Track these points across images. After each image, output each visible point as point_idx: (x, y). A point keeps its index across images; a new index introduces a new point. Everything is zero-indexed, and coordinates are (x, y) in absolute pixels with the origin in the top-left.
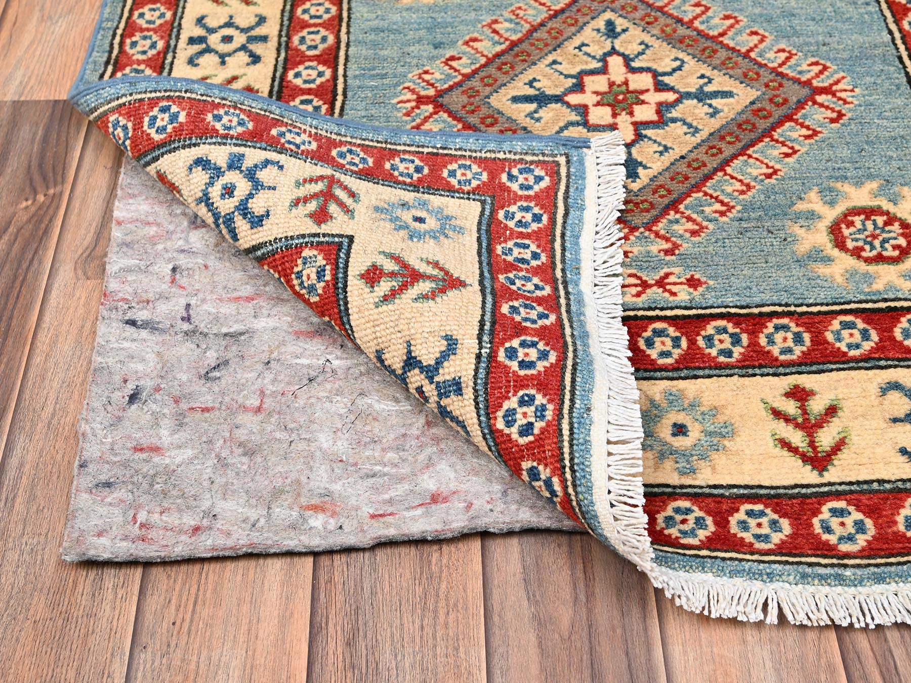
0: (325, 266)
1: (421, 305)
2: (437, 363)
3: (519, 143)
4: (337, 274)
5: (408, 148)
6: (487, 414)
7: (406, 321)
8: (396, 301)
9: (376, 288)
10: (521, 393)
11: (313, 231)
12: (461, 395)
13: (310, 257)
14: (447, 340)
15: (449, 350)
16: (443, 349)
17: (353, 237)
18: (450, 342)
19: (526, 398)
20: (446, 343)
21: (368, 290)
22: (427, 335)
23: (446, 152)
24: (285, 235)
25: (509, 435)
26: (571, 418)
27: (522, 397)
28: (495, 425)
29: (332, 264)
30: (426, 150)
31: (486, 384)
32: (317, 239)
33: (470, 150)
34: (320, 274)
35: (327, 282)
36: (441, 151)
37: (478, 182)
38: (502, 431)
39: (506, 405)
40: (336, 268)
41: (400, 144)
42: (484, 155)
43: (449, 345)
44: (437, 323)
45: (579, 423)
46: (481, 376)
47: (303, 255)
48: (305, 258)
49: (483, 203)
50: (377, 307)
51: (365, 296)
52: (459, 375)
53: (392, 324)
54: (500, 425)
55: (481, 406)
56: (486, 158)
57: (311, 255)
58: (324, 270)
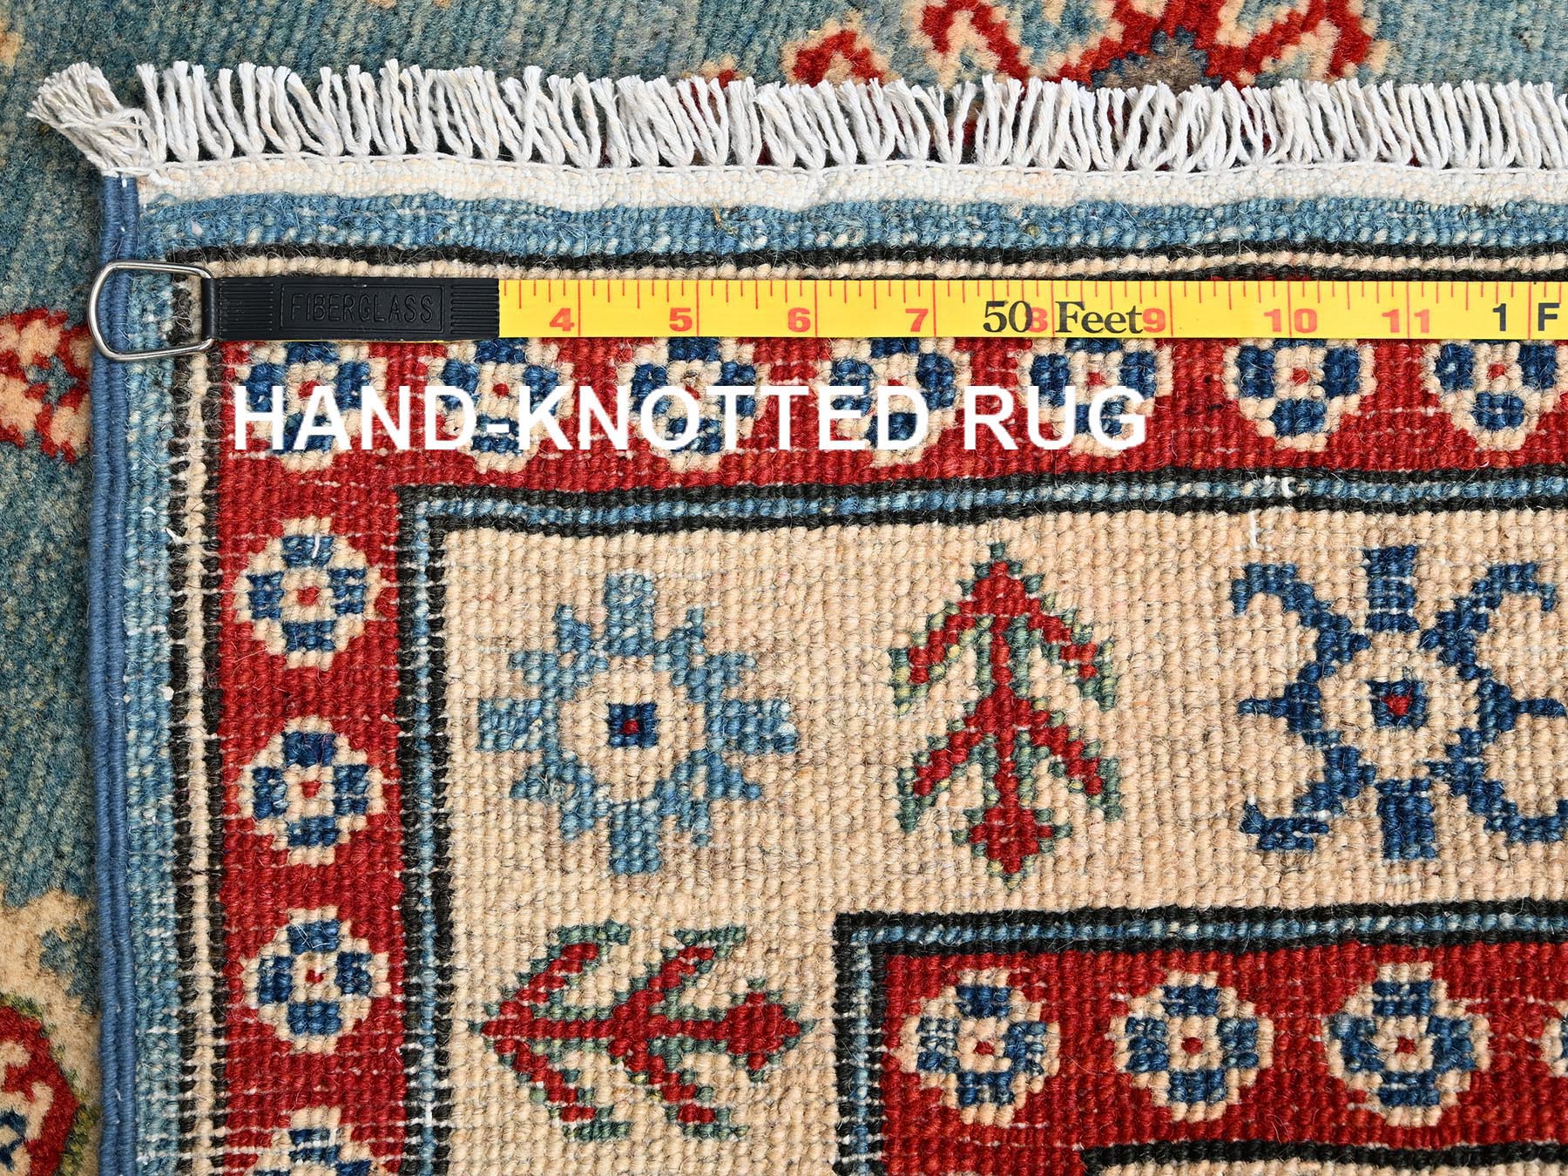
0: (961, 991)
1: (1126, 682)
2: (1316, 622)
3: (135, 418)
4: (996, 946)
5: (199, 797)
6: (1483, 476)
7: (1179, 716)
8: (1110, 753)
9: (1061, 819)
10: (1433, 384)
11: (830, 1042)
12: (1416, 551)
13: (923, 1042)
14: (1250, 595)
15: (1281, 587)
16: (1276, 603)
17: (840, 919)
18: (1256, 586)
19: (1452, 367)
20: (1259, 598)
21: (1063, 846)
22: (1231, 653)
23: (196, 667)
24: (832, 1137)
25: (1544, 418)
26: (1516, 251)
27: (1444, 380)
28: (1512, 455)
29: (959, 966)
30: (198, 735)
31: (1396, 478)
32: (863, 1028)
33: (177, 584)
34: (980, 1004)
35: (1012, 980)
36: (196, 683)
37: (342, 544)
38: (1530, 438)
39: (1465, 421)
40: (975, 953)
41: (183, 828)
42: (196, 536)
43: (1265, 588)
44: (1192, 628)
45: (1532, 229)
46: (1372, 492)
47: (911, 1065)
48: (923, 1063)
49: (444, 524)
50: (1121, 811)
51: (1081, 853)
52: (1359, 555)
53: (1182, 760)
54: (1512, 439)
55: (1455, 492)
56: (206, 529)
57: (916, 1039)
58: (977, 989)
